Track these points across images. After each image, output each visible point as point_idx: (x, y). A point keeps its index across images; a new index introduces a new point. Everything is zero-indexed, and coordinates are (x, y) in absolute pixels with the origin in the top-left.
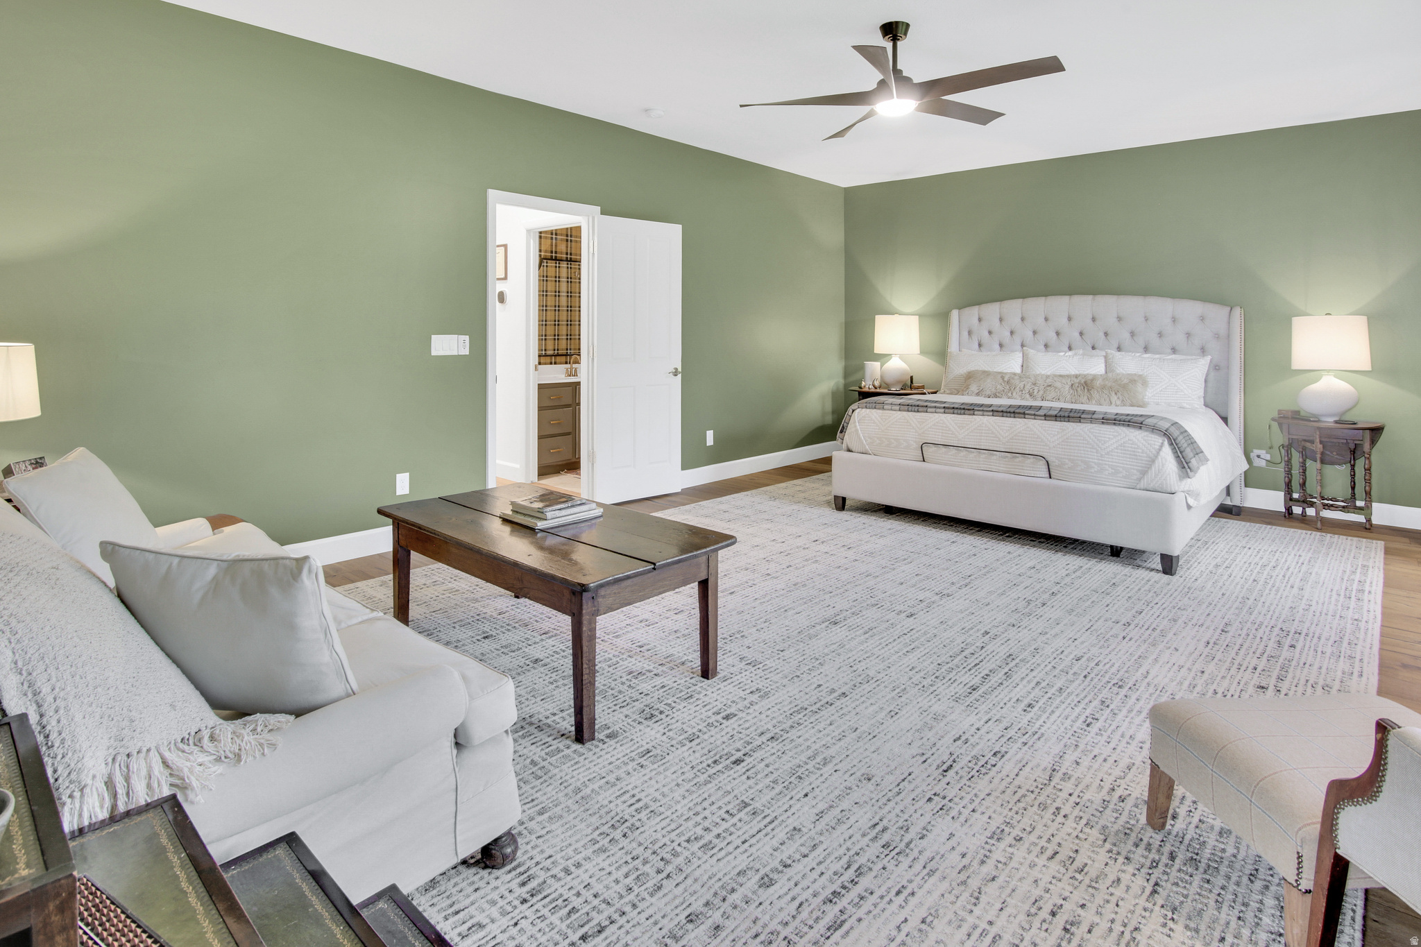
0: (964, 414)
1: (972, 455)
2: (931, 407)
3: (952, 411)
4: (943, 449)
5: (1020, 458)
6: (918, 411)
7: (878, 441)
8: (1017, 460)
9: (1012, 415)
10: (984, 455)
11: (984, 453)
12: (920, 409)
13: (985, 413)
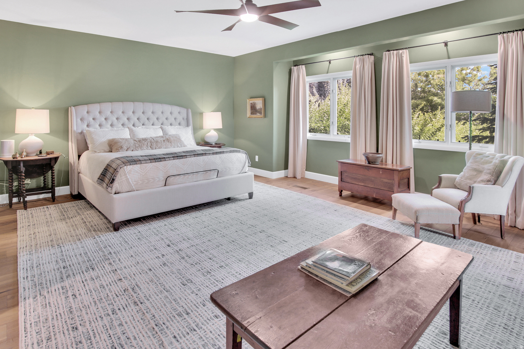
0: (183, 158)
1: (190, 176)
2: (166, 158)
3: (177, 158)
4: (178, 177)
5: (209, 172)
6: (161, 161)
7: (141, 182)
8: (208, 173)
9: (202, 155)
10: (195, 175)
11: (195, 174)
12: (162, 160)
13: (191, 156)
